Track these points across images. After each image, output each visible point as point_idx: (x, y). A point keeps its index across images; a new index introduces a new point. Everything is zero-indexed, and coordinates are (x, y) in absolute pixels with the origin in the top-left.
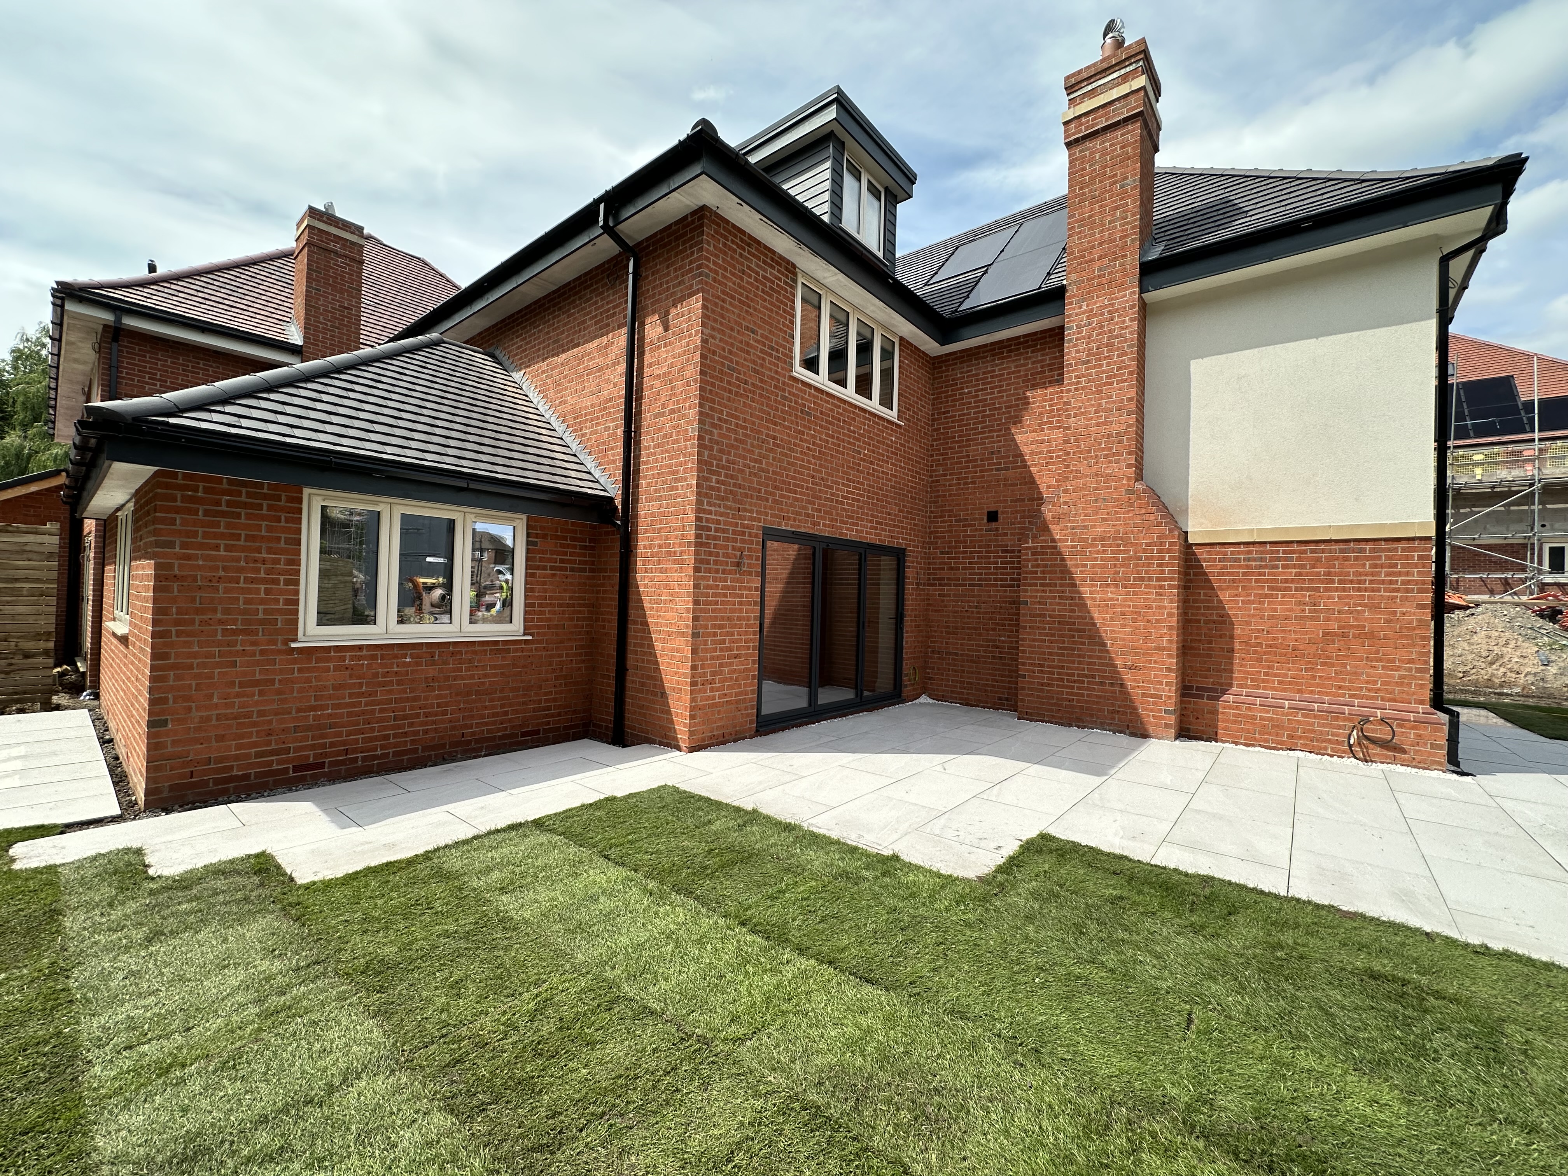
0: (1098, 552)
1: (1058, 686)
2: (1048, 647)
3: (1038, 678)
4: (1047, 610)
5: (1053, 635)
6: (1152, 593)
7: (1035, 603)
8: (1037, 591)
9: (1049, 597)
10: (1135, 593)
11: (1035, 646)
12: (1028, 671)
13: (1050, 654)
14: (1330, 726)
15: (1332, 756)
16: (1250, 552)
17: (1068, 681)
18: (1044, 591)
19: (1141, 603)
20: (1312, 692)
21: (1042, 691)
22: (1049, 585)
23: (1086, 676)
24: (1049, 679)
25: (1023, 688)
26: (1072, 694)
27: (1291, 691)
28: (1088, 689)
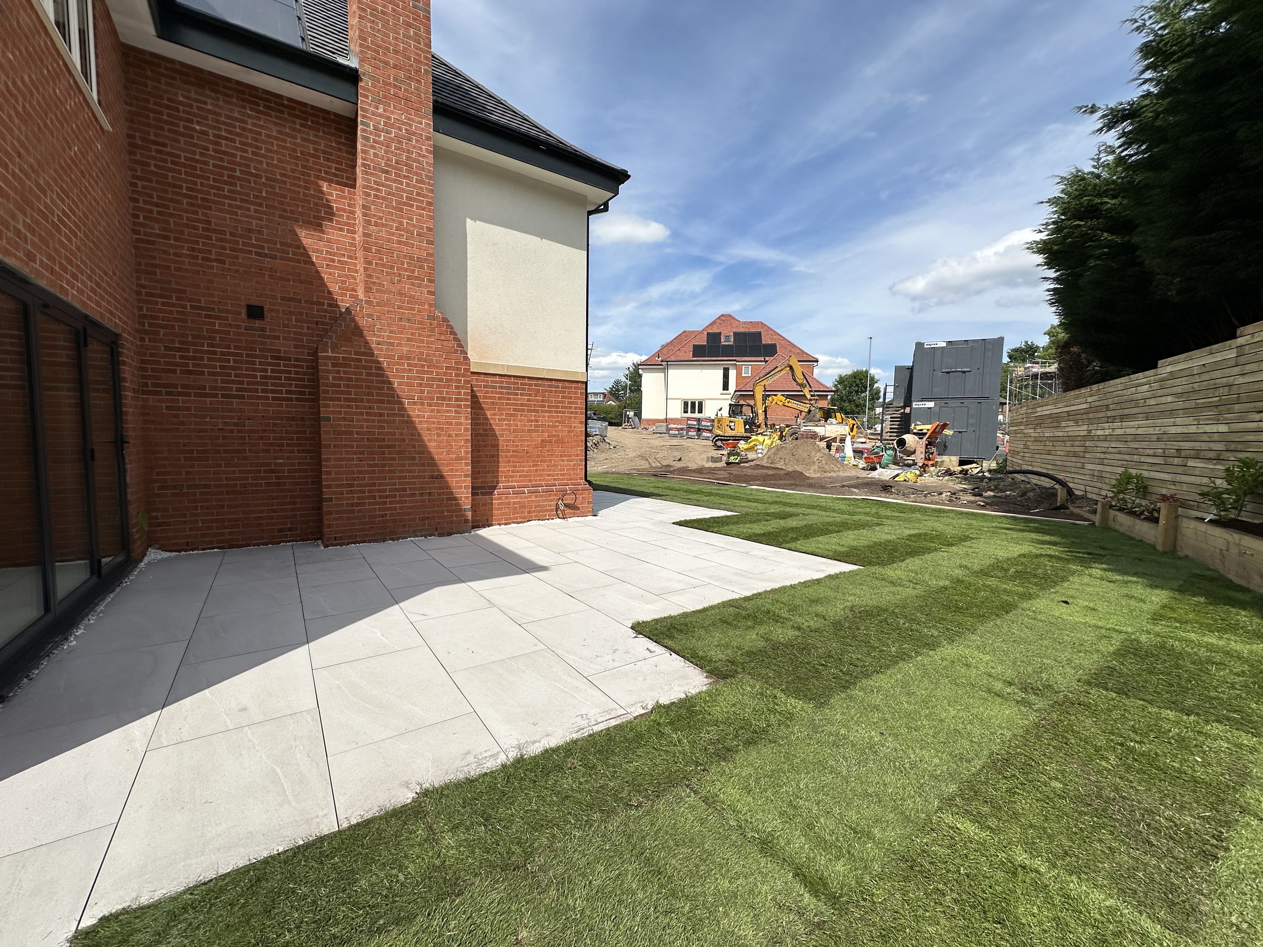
0: (404, 371)
1: (369, 504)
2: (357, 466)
3: (348, 499)
4: (354, 427)
5: (362, 453)
6: (451, 411)
7: (339, 419)
8: (342, 406)
9: (355, 414)
10: (438, 411)
11: (342, 466)
12: (334, 493)
13: (360, 472)
14: (547, 500)
15: (548, 519)
16: (502, 382)
17: (380, 497)
18: (348, 407)
19: (443, 420)
20: (536, 480)
21: (352, 512)
22: (356, 400)
23: (398, 490)
24: (359, 498)
25: (330, 513)
26: (385, 509)
27: (526, 481)
28: (400, 502)
